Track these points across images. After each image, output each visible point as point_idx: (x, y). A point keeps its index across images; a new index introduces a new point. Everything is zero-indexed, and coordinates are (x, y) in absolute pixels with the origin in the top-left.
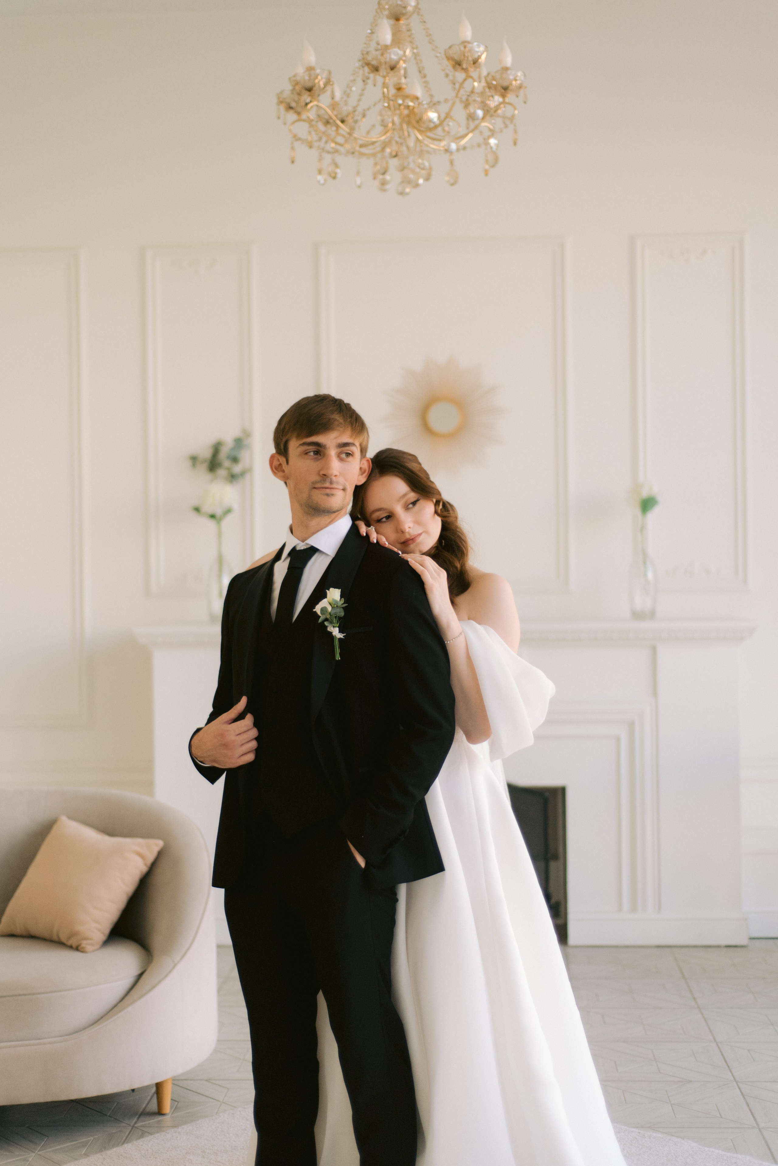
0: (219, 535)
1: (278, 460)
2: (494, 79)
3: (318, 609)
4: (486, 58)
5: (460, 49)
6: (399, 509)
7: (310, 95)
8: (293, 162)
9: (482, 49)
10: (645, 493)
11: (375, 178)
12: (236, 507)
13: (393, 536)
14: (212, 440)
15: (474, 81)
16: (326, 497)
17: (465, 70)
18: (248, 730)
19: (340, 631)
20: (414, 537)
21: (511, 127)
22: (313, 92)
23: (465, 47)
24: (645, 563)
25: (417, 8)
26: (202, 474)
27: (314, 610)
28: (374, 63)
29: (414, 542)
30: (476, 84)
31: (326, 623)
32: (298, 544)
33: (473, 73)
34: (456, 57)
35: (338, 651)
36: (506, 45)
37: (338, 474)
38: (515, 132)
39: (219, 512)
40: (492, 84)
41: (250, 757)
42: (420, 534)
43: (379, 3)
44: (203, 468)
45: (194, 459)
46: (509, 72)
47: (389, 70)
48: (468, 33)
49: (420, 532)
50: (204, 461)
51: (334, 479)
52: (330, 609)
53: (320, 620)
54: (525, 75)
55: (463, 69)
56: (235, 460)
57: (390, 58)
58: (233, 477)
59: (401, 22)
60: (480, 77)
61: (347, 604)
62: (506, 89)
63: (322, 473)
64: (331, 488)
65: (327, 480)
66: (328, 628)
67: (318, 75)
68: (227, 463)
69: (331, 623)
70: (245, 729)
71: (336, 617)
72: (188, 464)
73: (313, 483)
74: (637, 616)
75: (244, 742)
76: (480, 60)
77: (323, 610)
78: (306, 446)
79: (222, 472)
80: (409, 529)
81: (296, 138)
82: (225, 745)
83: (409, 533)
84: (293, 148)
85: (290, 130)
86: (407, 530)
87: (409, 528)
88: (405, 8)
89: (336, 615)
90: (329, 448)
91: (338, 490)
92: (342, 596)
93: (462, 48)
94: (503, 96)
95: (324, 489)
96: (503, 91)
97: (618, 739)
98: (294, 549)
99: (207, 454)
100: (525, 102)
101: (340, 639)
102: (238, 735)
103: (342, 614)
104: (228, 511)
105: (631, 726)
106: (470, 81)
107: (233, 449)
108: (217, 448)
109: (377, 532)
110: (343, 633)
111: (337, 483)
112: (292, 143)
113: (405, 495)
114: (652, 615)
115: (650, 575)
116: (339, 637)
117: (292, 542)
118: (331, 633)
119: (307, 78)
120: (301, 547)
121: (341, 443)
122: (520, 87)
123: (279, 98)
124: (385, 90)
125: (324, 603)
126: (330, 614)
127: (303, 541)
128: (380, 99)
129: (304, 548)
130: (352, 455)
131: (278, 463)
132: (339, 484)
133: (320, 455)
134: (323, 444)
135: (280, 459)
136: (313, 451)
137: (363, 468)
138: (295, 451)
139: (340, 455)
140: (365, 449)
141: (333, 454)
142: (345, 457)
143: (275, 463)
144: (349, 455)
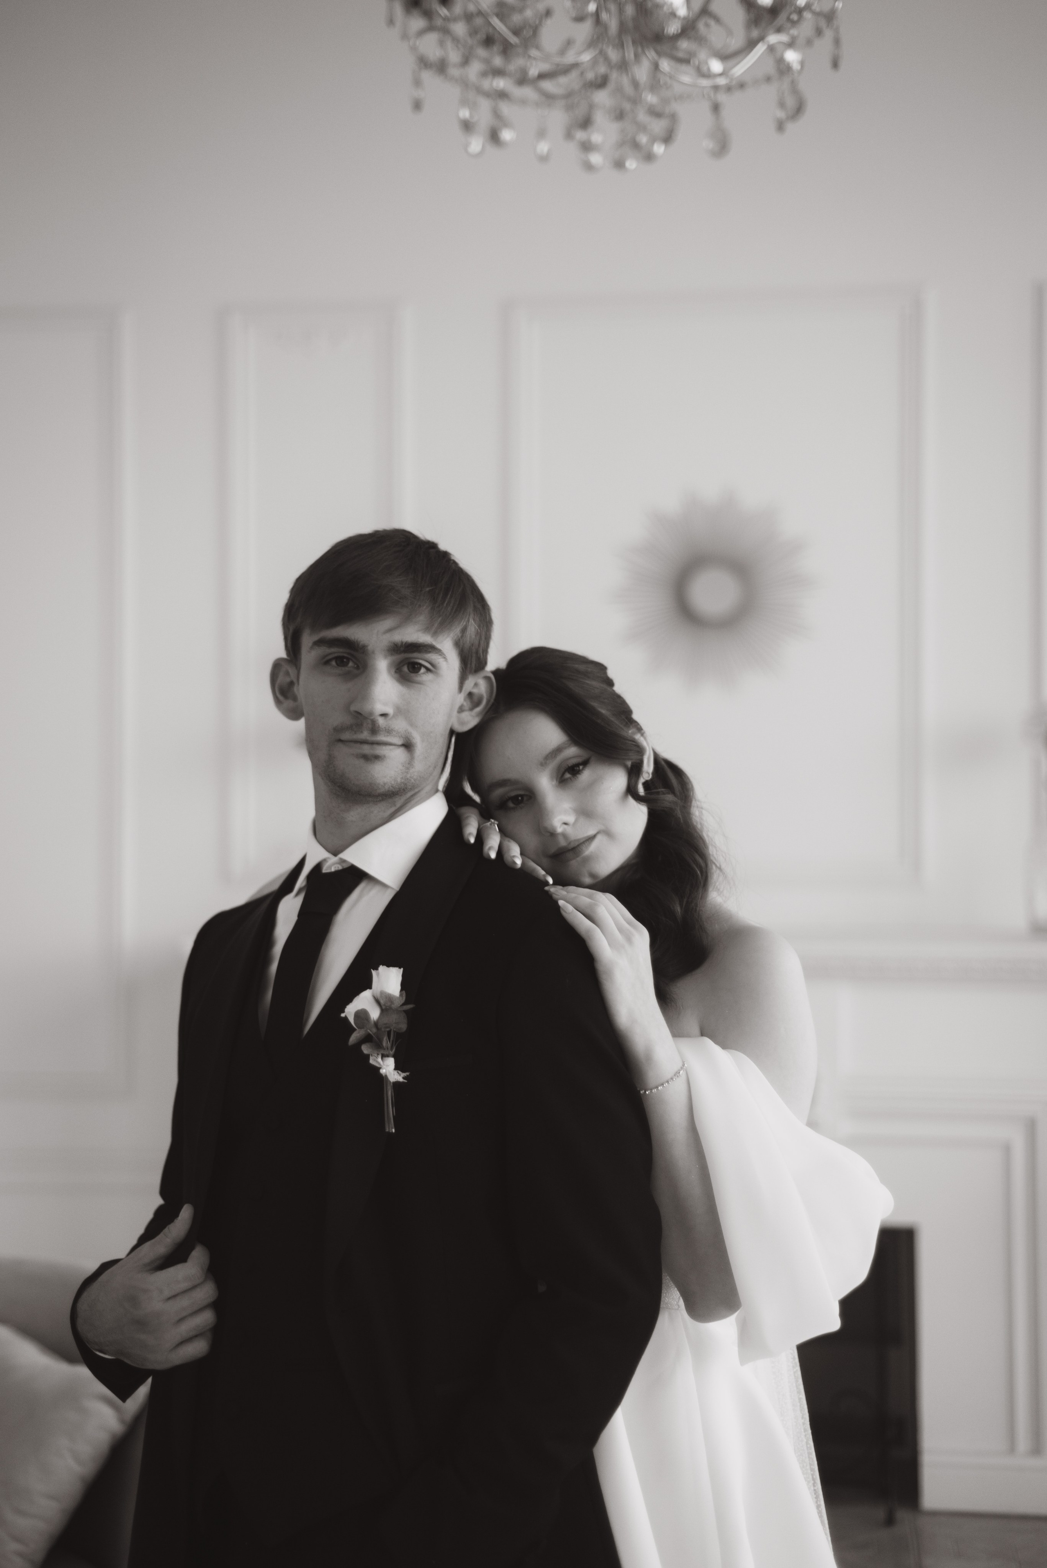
1: (287, 674)
3: (350, 1011)
6: (545, 783)
8: (417, 108)
11: (568, 137)
13: (532, 842)
16: (361, 762)
18: (194, 1287)
19: (397, 1068)
20: (577, 844)
21: (829, 34)
27: (343, 1015)
29: (578, 857)
31: (365, 1049)
32: (325, 860)
35: (390, 1111)
37: (390, 711)
38: (837, 42)
41: (198, 1348)
42: (591, 838)
49: (591, 832)
51: (381, 721)
52: (375, 1014)
53: (353, 1038)
61: (414, 1006)
63: (353, 708)
64: (373, 743)
65: (365, 725)
66: (371, 1058)
69: (378, 1046)
70: (184, 1286)
71: (389, 1033)
73: (338, 730)
75: (184, 1314)
77: (362, 1015)
78: (325, 648)
80: (565, 826)
81: (425, 61)
82: (141, 1324)
83: (564, 835)
84: (417, 83)
85: (413, 49)
86: (560, 829)
87: (565, 824)
89: (387, 1027)
90: (373, 652)
91: (391, 747)
92: (404, 985)
95: (358, 745)
97: (1007, 1148)
98: (318, 867)
101: (396, 1084)
102: (169, 1299)
103: (403, 1027)
109: (503, 832)
110: (403, 1071)
111: (389, 731)
112: (416, 73)
113: (558, 750)
116: (394, 1080)
117: (316, 854)
118: (377, 1069)
120: (330, 867)
121: (399, 644)
125: (364, 1002)
126: (376, 1024)
127: (335, 855)
129: (337, 869)
130: (428, 670)
131: (288, 680)
132: (394, 733)
133: (358, 668)
134: (362, 643)
135: (290, 671)
136: (336, 658)
137: (470, 695)
138: (309, 655)
139: (397, 669)
140: (477, 652)
141: (382, 666)
142: (413, 675)
143: (282, 679)
144: (423, 670)
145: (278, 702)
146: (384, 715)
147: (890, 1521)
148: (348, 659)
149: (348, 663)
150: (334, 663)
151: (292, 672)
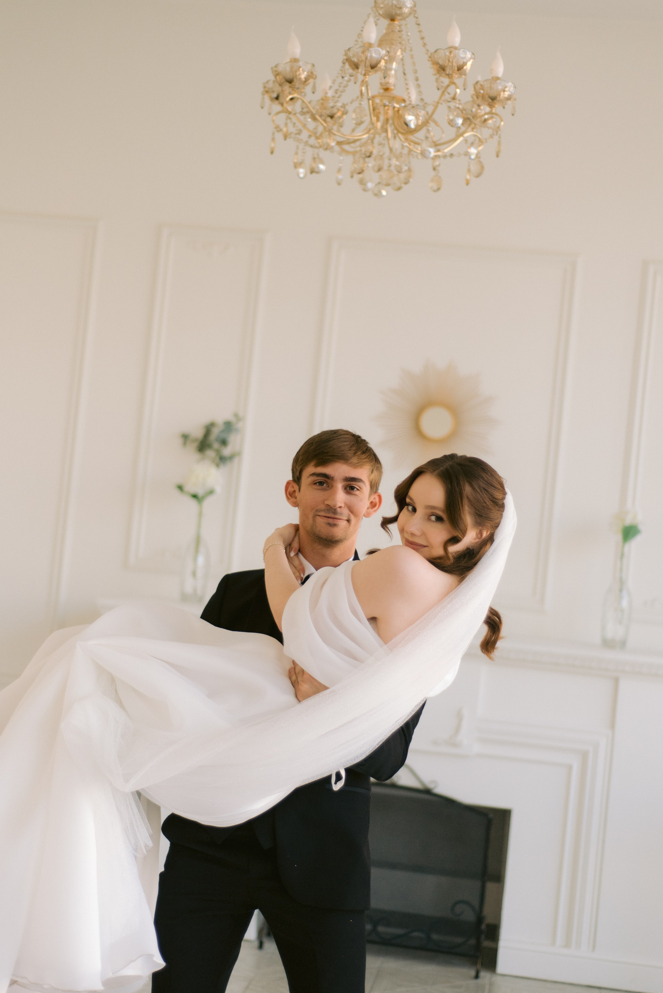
0: (200, 515)
1: (293, 487)
2: (482, 87)
4: (472, 65)
5: (445, 54)
7: (290, 87)
8: (272, 153)
9: (469, 55)
10: (628, 521)
11: (352, 177)
12: (218, 489)
14: (205, 420)
15: (457, 88)
16: (328, 525)
17: (449, 76)
21: (496, 138)
22: (293, 84)
23: (450, 52)
24: (621, 590)
25: (413, 11)
26: (191, 454)
28: (355, 60)
30: (458, 91)
33: (459, 81)
34: (441, 62)
36: (499, 55)
37: (342, 505)
38: (499, 143)
39: (200, 492)
40: (480, 93)
43: (375, 2)
44: (192, 447)
45: (185, 437)
46: (498, 81)
47: (369, 69)
48: (456, 39)
50: (195, 440)
54: (515, 87)
55: (447, 74)
56: (224, 442)
57: (371, 57)
58: (222, 460)
59: (396, 23)
60: (465, 85)
62: (493, 99)
63: (326, 502)
64: (334, 518)
65: (331, 510)
67: (300, 67)
68: (216, 445)
72: (180, 441)
73: (317, 512)
74: (608, 644)
76: (465, 68)
78: (315, 477)
79: (210, 453)
81: (278, 129)
84: (273, 139)
85: (273, 121)
88: (400, 8)
90: (336, 480)
91: (341, 521)
93: (448, 54)
94: (491, 106)
95: (328, 519)
96: (490, 101)
97: (570, 768)
99: (199, 434)
100: (513, 115)
104: (211, 492)
105: (584, 755)
106: (453, 86)
107: (223, 431)
108: (208, 429)
111: (341, 514)
112: (273, 134)
114: (623, 644)
115: (625, 603)
119: (288, 69)
121: (348, 477)
122: (509, 98)
123: (265, 87)
124: (363, 88)
128: (358, 97)
130: (358, 490)
131: (293, 490)
132: (343, 515)
133: (328, 487)
134: (332, 476)
135: (294, 486)
136: (319, 482)
137: (371, 502)
138: (306, 480)
139: (345, 488)
140: (376, 484)
141: (339, 486)
142: (352, 491)
143: (290, 489)
144: (355, 489)
145: (288, 498)
146: (340, 507)
147: (477, 977)
148: (324, 483)
149: (324, 484)
150: (318, 484)
151: (296, 487)
